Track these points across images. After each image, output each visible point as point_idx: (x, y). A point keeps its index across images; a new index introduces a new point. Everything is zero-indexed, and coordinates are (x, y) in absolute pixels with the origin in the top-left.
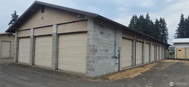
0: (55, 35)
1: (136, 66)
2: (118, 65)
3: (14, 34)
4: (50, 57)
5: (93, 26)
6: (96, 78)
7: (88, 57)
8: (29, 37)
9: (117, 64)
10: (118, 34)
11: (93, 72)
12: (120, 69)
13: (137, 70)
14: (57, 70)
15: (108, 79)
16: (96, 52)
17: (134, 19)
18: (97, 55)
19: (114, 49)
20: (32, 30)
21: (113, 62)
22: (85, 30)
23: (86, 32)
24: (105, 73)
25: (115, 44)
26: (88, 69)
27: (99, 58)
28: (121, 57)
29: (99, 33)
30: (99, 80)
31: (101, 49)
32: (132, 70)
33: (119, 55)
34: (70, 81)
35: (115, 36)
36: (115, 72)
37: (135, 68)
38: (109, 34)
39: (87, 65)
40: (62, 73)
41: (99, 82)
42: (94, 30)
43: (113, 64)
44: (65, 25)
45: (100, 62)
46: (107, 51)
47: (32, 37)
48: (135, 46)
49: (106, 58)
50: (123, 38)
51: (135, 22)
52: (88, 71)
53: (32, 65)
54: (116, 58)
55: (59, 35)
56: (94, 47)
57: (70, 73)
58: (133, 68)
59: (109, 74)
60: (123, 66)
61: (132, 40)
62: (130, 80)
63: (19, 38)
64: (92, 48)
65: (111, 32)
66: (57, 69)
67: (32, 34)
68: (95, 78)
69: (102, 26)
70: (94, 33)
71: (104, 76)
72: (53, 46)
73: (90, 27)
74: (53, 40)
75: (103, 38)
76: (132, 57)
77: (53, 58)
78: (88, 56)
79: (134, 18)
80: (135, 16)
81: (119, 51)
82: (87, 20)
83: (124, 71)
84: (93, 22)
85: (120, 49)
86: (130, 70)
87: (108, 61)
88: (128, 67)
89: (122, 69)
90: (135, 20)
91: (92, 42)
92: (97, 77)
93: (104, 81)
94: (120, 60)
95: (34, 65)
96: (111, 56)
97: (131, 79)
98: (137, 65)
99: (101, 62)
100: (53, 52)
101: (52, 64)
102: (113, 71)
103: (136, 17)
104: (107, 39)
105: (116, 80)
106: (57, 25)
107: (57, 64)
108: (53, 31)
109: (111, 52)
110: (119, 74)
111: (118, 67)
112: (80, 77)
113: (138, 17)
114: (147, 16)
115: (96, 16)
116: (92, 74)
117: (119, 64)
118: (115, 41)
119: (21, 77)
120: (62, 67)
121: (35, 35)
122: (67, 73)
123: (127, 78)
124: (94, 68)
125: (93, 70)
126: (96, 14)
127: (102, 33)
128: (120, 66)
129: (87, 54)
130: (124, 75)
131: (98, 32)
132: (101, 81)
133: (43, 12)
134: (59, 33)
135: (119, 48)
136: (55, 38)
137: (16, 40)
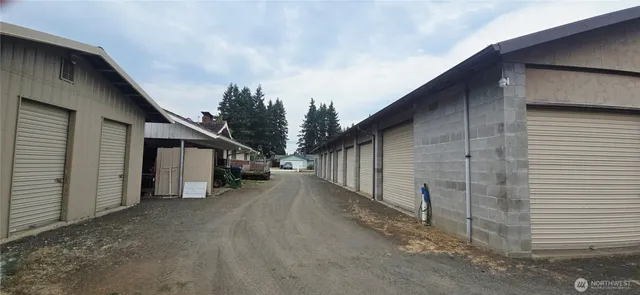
79: (233, 90)
113: (240, 90)
114: (258, 91)
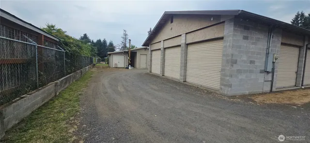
0: (183, 46)
1: (303, 87)
2: (270, 83)
3: (148, 47)
4: (179, 69)
5: (232, 28)
6: (234, 97)
7: (223, 70)
8: (160, 49)
9: (268, 81)
10: (274, 37)
11: (230, 89)
12: (274, 89)
13: (306, 93)
14: (185, 83)
15: (253, 101)
16: (236, 63)
17: (299, 18)
18: (236, 67)
19: (264, 60)
20: (162, 42)
21: (261, 78)
22: (220, 36)
23: (222, 38)
24: (247, 92)
25: (268, 54)
26: (222, 84)
27: (239, 71)
28: (277, 72)
29: (241, 38)
30: (239, 100)
31: (243, 60)
32: (296, 92)
33: (273, 69)
34: (198, 96)
35: (268, 42)
36: (264, 91)
37: (302, 91)
38: (258, 39)
39: (222, 79)
40: (191, 86)
41: (239, 103)
42: (234, 35)
43: (261, 80)
44: (194, 33)
45: (240, 77)
46: (252, 62)
47: (162, 49)
48: (304, 56)
49: (251, 72)
50: (282, 44)
51: (300, 23)
52: (222, 87)
53: (163, 76)
54: (268, 72)
55: (188, 45)
56: (232, 57)
57: (199, 87)
58: (298, 89)
59: (255, 94)
60: (278, 84)
61: (300, 47)
62: (295, 107)
63: (152, 51)
64: (230, 58)
65: (261, 36)
66: (185, 81)
67: (162, 47)
68: (231, 96)
69: (246, 28)
70: (234, 38)
71: (246, 95)
72: (182, 57)
73: (228, 30)
74: (182, 50)
75: (248, 45)
76: (296, 73)
77: (181, 70)
78: (224, 68)
79: (300, 16)
80: (300, 13)
81: (273, 63)
82: (224, 22)
83: (281, 92)
84: (233, 23)
85: (276, 59)
86: (292, 92)
87: (253, 76)
88: (288, 87)
89: (276, 89)
90: (301, 20)
91: (230, 51)
92: (236, 96)
93: (246, 103)
94: (274, 77)
95: (164, 76)
96: (259, 69)
97: (297, 106)
98: (305, 86)
99: (242, 76)
100: (181, 63)
101: (181, 76)
102: (260, 91)
103: (302, 15)
104: (253, 46)
105: (268, 104)
106: (186, 34)
107: (185, 76)
108: (182, 41)
109: (260, 64)
110: (272, 96)
111: (270, 86)
112: (211, 93)
113: (307, 15)
115: (240, 12)
116: (228, 91)
117: (272, 82)
118: (268, 48)
119: (152, 86)
120: (190, 80)
121: (165, 47)
122: (196, 86)
123: (289, 104)
124: (231, 84)
125: (230, 86)
126: (239, 10)
127: (246, 38)
128: (273, 85)
129: (222, 66)
130: (282, 99)
131: (239, 36)
132: (242, 102)
133: (172, 22)
134: (187, 43)
135: (273, 60)
136: (184, 49)
137: (149, 53)
